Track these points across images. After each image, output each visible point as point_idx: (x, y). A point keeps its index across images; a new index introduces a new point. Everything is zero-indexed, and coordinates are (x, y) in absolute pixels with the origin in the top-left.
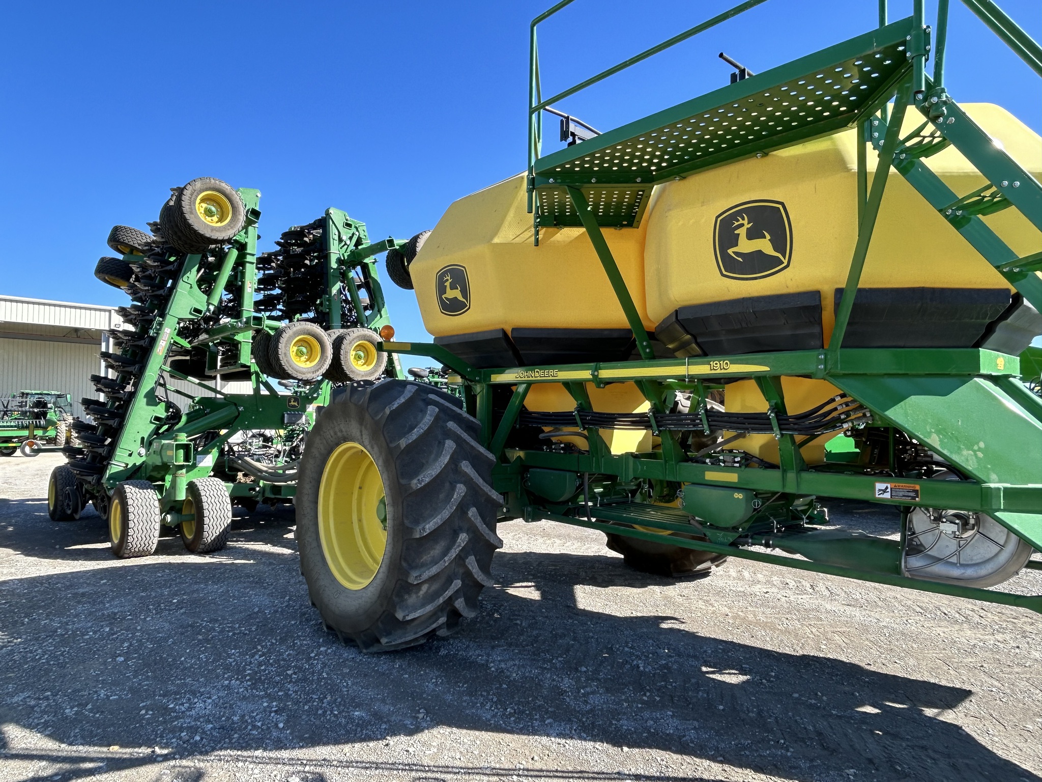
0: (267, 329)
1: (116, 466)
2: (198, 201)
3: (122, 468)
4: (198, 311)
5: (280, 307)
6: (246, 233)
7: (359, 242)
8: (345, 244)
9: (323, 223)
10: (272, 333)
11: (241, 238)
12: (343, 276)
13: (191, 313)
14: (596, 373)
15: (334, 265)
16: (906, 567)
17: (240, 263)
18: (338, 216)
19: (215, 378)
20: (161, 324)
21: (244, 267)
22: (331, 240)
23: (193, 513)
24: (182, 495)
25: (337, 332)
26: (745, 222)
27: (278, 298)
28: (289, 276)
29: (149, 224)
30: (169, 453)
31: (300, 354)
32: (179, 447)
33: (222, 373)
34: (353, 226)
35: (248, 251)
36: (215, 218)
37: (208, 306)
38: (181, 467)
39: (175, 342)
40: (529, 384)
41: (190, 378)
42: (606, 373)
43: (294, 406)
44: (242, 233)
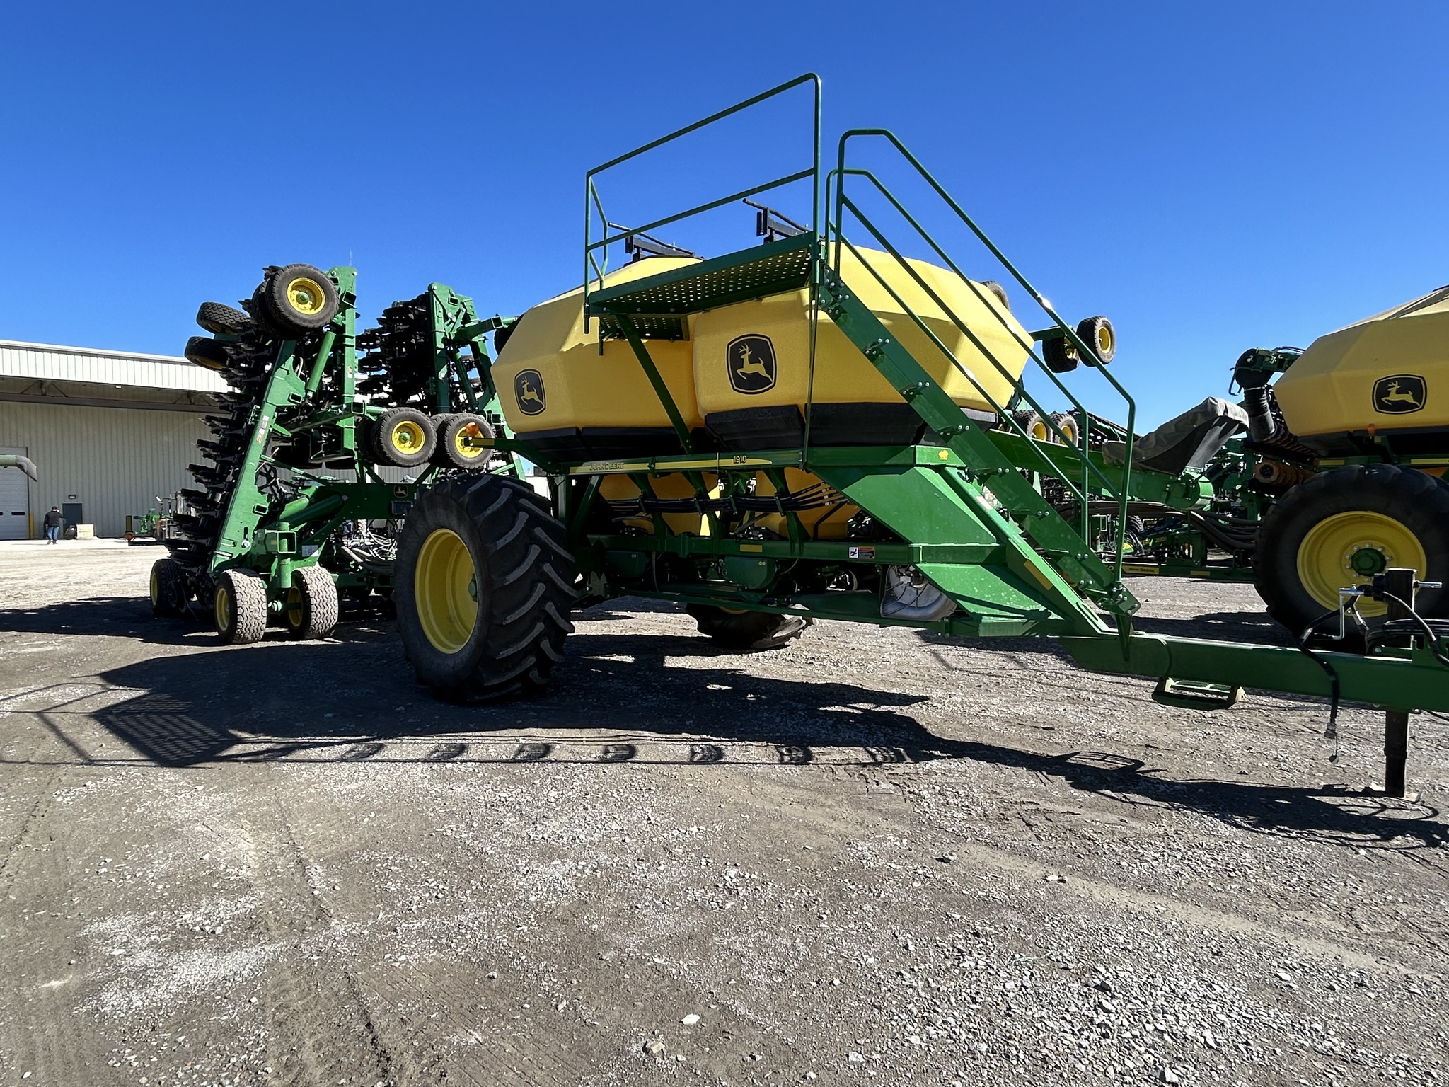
0: (369, 415)
1: (221, 557)
2: (290, 288)
3: (228, 558)
4: (295, 397)
5: (386, 388)
6: (344, 315)
7: (466, 319)
8: (452, 321)
9: (426, 300)
10: (374, 419)
11: (338, 320)
12: (451, 355)
13: (289, 400)
14: (653, 466)
15: (440, 345)
16: (883, 612)
17: (339, 346)
18: (442, 293)
19: (319, 466)
20: (259, 413)
21: (343, 351)
22: (436, 318)
23: (298, 601)
24: (288, 583)
25: (441, 417)
26: (747, 350)
27: (383, 378)
28: (394, 356)
29: (240, 302)
30: (273, 542)
31: (402, 440)
32: (282, 536)
33: (327, 461)
34: (459, 302)
35: (346, 334)
36: (308, 305)
37: (306, 393)
38: (286, 556)
39: (274, 430)
40: (602, 476)
41: (293, 469)
42: (661, 466)
43: (402, 495)
44: (339, 316)
